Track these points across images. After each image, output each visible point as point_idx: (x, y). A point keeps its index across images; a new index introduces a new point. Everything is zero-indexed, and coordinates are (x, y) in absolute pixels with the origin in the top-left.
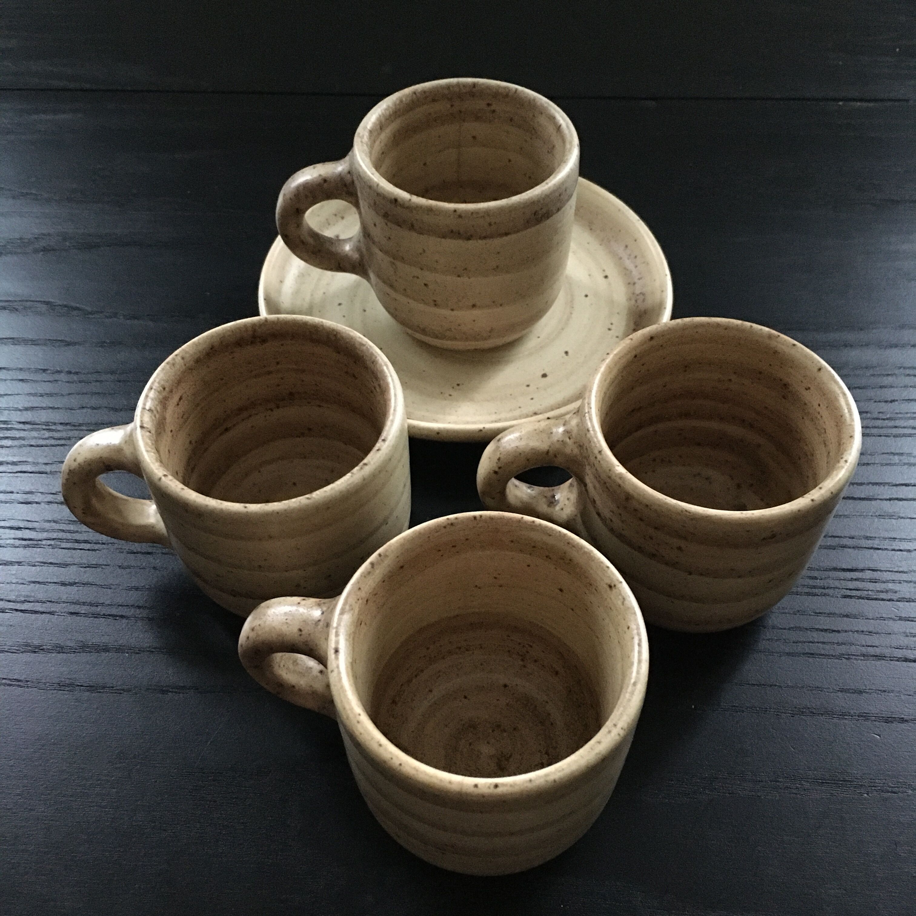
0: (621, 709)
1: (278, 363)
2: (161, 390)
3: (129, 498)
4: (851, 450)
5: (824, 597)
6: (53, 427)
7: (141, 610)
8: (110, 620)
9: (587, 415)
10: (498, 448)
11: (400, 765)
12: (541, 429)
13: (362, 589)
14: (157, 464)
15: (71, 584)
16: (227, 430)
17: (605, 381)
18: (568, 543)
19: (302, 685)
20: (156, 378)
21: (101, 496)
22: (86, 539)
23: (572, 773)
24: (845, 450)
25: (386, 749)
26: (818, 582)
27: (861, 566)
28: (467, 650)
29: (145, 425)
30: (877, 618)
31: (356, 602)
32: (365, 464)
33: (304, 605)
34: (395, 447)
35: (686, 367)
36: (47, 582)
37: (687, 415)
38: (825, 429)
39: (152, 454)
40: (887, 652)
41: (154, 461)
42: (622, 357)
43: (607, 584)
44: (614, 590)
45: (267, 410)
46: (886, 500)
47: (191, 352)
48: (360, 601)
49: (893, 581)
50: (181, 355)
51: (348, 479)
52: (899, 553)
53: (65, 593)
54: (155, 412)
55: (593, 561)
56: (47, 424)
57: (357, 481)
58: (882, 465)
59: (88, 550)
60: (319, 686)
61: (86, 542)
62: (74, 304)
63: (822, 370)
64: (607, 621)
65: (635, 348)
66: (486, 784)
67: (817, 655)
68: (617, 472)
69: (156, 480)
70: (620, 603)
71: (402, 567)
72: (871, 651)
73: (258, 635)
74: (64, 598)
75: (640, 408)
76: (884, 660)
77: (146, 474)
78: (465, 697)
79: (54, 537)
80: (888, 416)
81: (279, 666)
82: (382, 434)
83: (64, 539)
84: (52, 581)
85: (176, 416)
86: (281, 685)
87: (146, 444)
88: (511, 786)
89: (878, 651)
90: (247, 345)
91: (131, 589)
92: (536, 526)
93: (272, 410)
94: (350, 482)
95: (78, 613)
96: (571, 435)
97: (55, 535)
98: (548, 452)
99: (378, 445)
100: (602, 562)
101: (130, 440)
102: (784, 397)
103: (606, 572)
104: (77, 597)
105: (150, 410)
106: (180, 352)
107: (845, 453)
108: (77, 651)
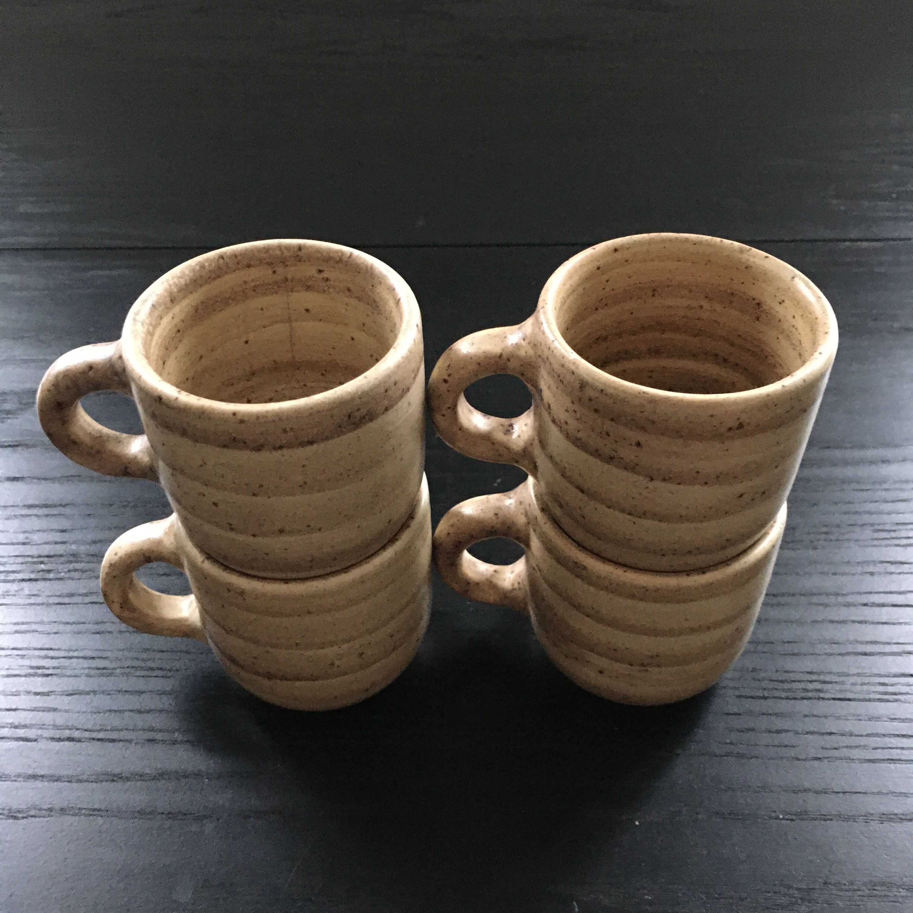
4: (825, 342)
9: (541, 311)
12: (495, 335)
24: (820, 345)
35: (654, 290)
38: (800, 341)
65: (598, 260)
68: (570, 359)
75: (606, 338)
96: (527, 337)
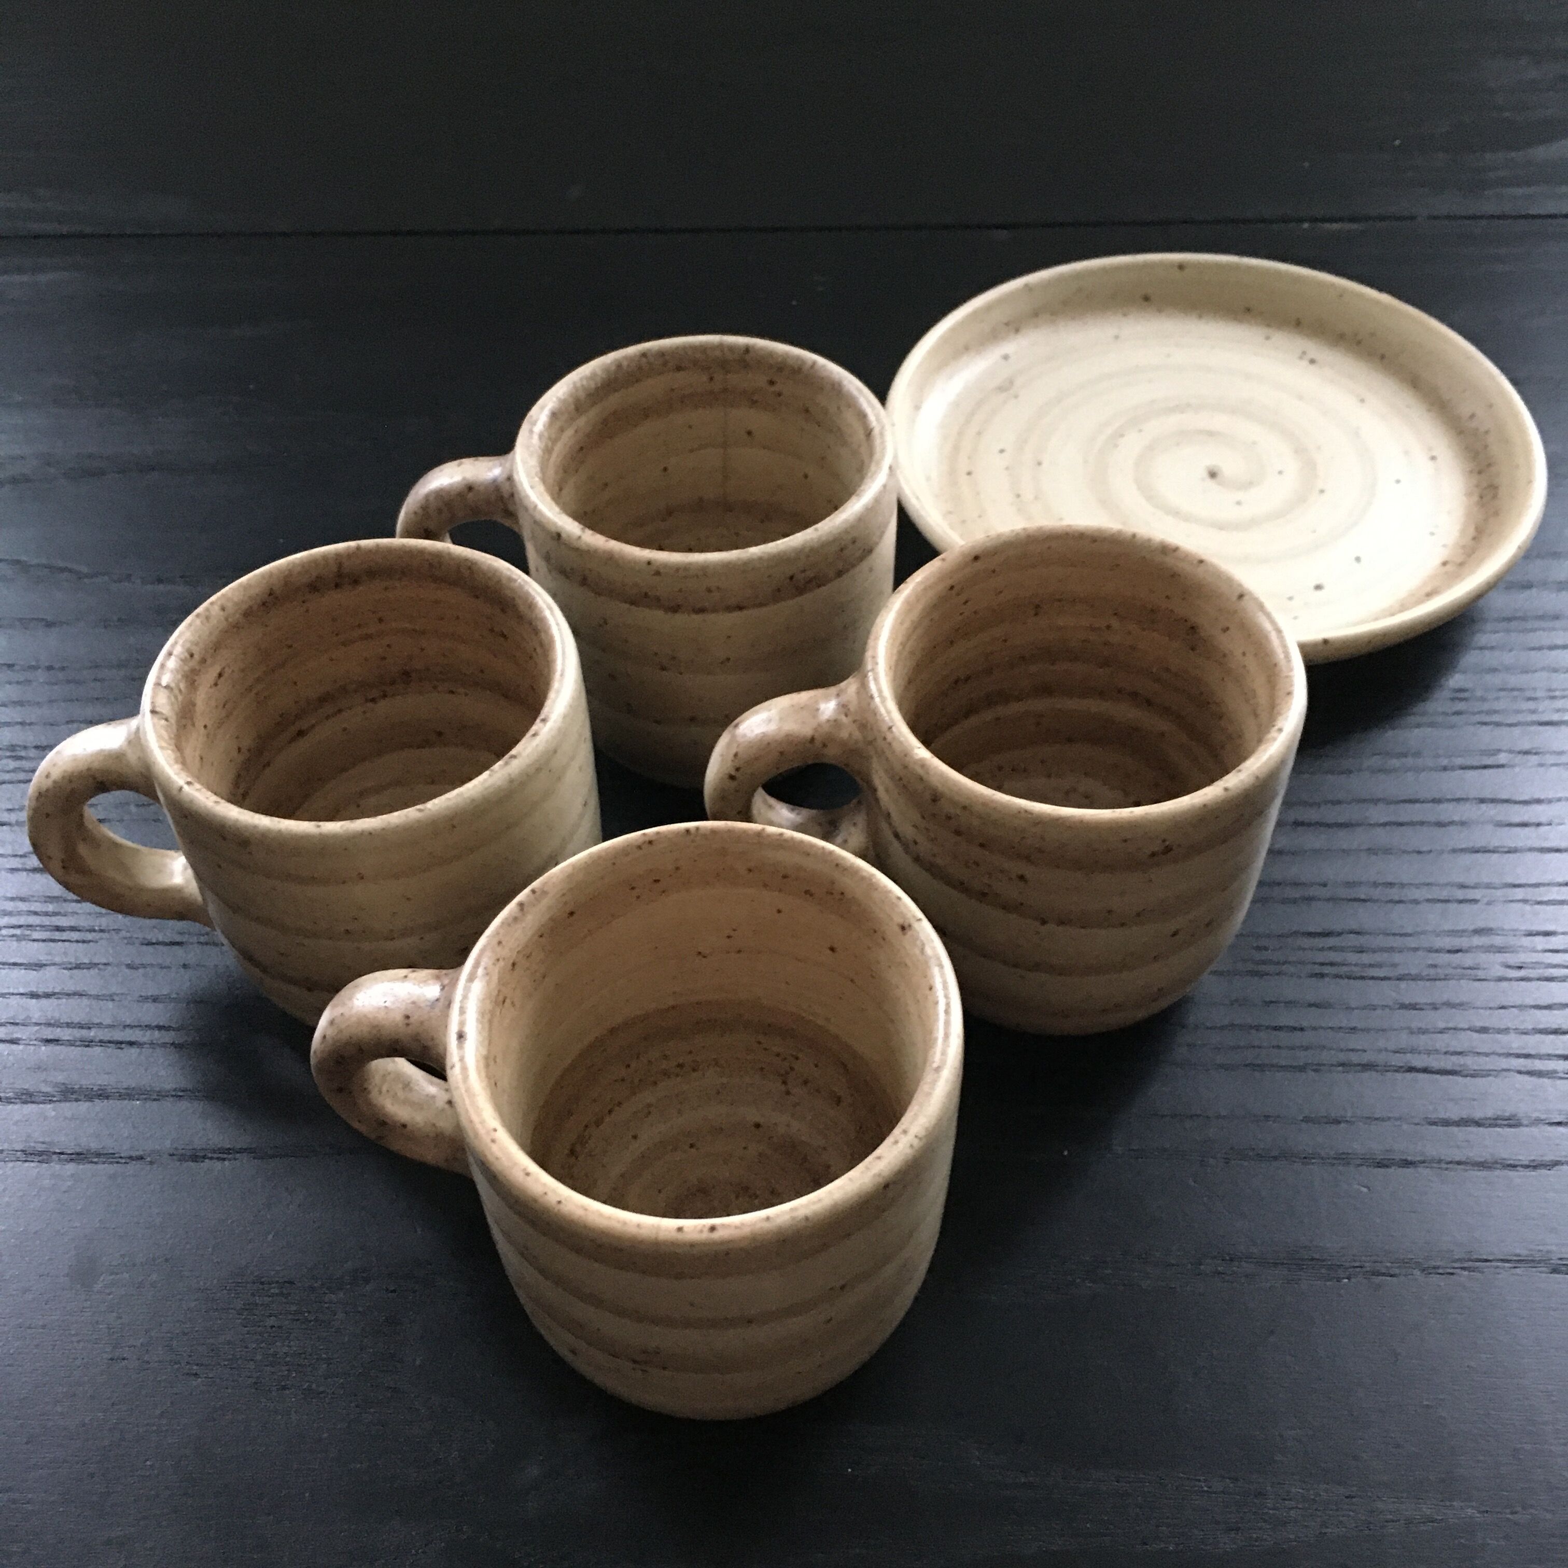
0: (916, 1107)
1: (381, 620)
2: (186, 658)
4: (1289, 713)
5: (1278, 978)
6: (23, 754)
7: (163, 1032)
8: (111, 1050)
9: (870, 674)
10: (734, 737)
11: (559, 1202)
12: (802, 705)
13: (504, 943)
14: (177, 767)
15: (48, 996)
16: (301, 733)
17: (901, 624)
18: (837, 865)
19: (417, 1123)
20: (179, 637)
21: (95, 842)
22: (73, 925)
23: (835, 1205)
24: (1281, 716)
25: (537, 1180)
26: (1269, 956)
27: (1337, 927)
28: (694, 1070)
29: (158, 709)
30: (1364, 1007)
31: (494, 964)
32: (514, 757)
33: (415, 979)
34: (562, 733)
35: (1037, 607)
36: (9, 994)
37: (1045, 690)
38: (1254, 692)
39: (170, 752)
40: (1381, 1058)
41: (172, 762)
42: (930, 587)
43: (897, 925)
44: (909, 933)
45: (367, 700)
46: (1379, 825)
47: (236, 599)
48: (502, 963)
49: (1391, 949)
50: (219, 603)
51: (485, 780)
52: (1399, 905)
53: (37, 1009)
54: (176, 691)
55: (876, 889)
56: (12, 748)
57: (499, 783)
59: (77, 941)
60: (445, 1125)
61: (73, 929)
62: (61, 564)
63: (1246, 598)
64: (902, 987)
65: (951, 574)
66: (695, 1227)
67: (1267, 1066)
68: (917, 757)
69: (175, 792)
70: (918, 952)
71: (572, 914)
72: (1355, 1057)
73: (341, 1031)
74: (36, 1016)
75: (968, 679)
76: (1374, 1070)
77: (160, 784)
78: (692, 1146)
79: (21, 923)
81: (380, 1092)
82: (542, 712)
83: (37, 926)
84: (15, 991)
85: (213, 703)
86: (383, 1123)
87: (160, 737)
88: (736, 1227)
89: (1365, 1058)
90: (329, 589)
91: (145, 999)
92: (786, 841)
93: (373, 700)
94: (487, 785)
95: (57, 1041)
96: (849, 709)
97: (22, 920)
98: (812, 740)
99: (534, 728)
100: (890, 892)
101: (136, 740)
102: (1193, 649)
103: (897, 906)
104: (57, 1016)
105: (167, 687)
106: (218, 599)
107: (1280, 718)
108: (55, 1099)
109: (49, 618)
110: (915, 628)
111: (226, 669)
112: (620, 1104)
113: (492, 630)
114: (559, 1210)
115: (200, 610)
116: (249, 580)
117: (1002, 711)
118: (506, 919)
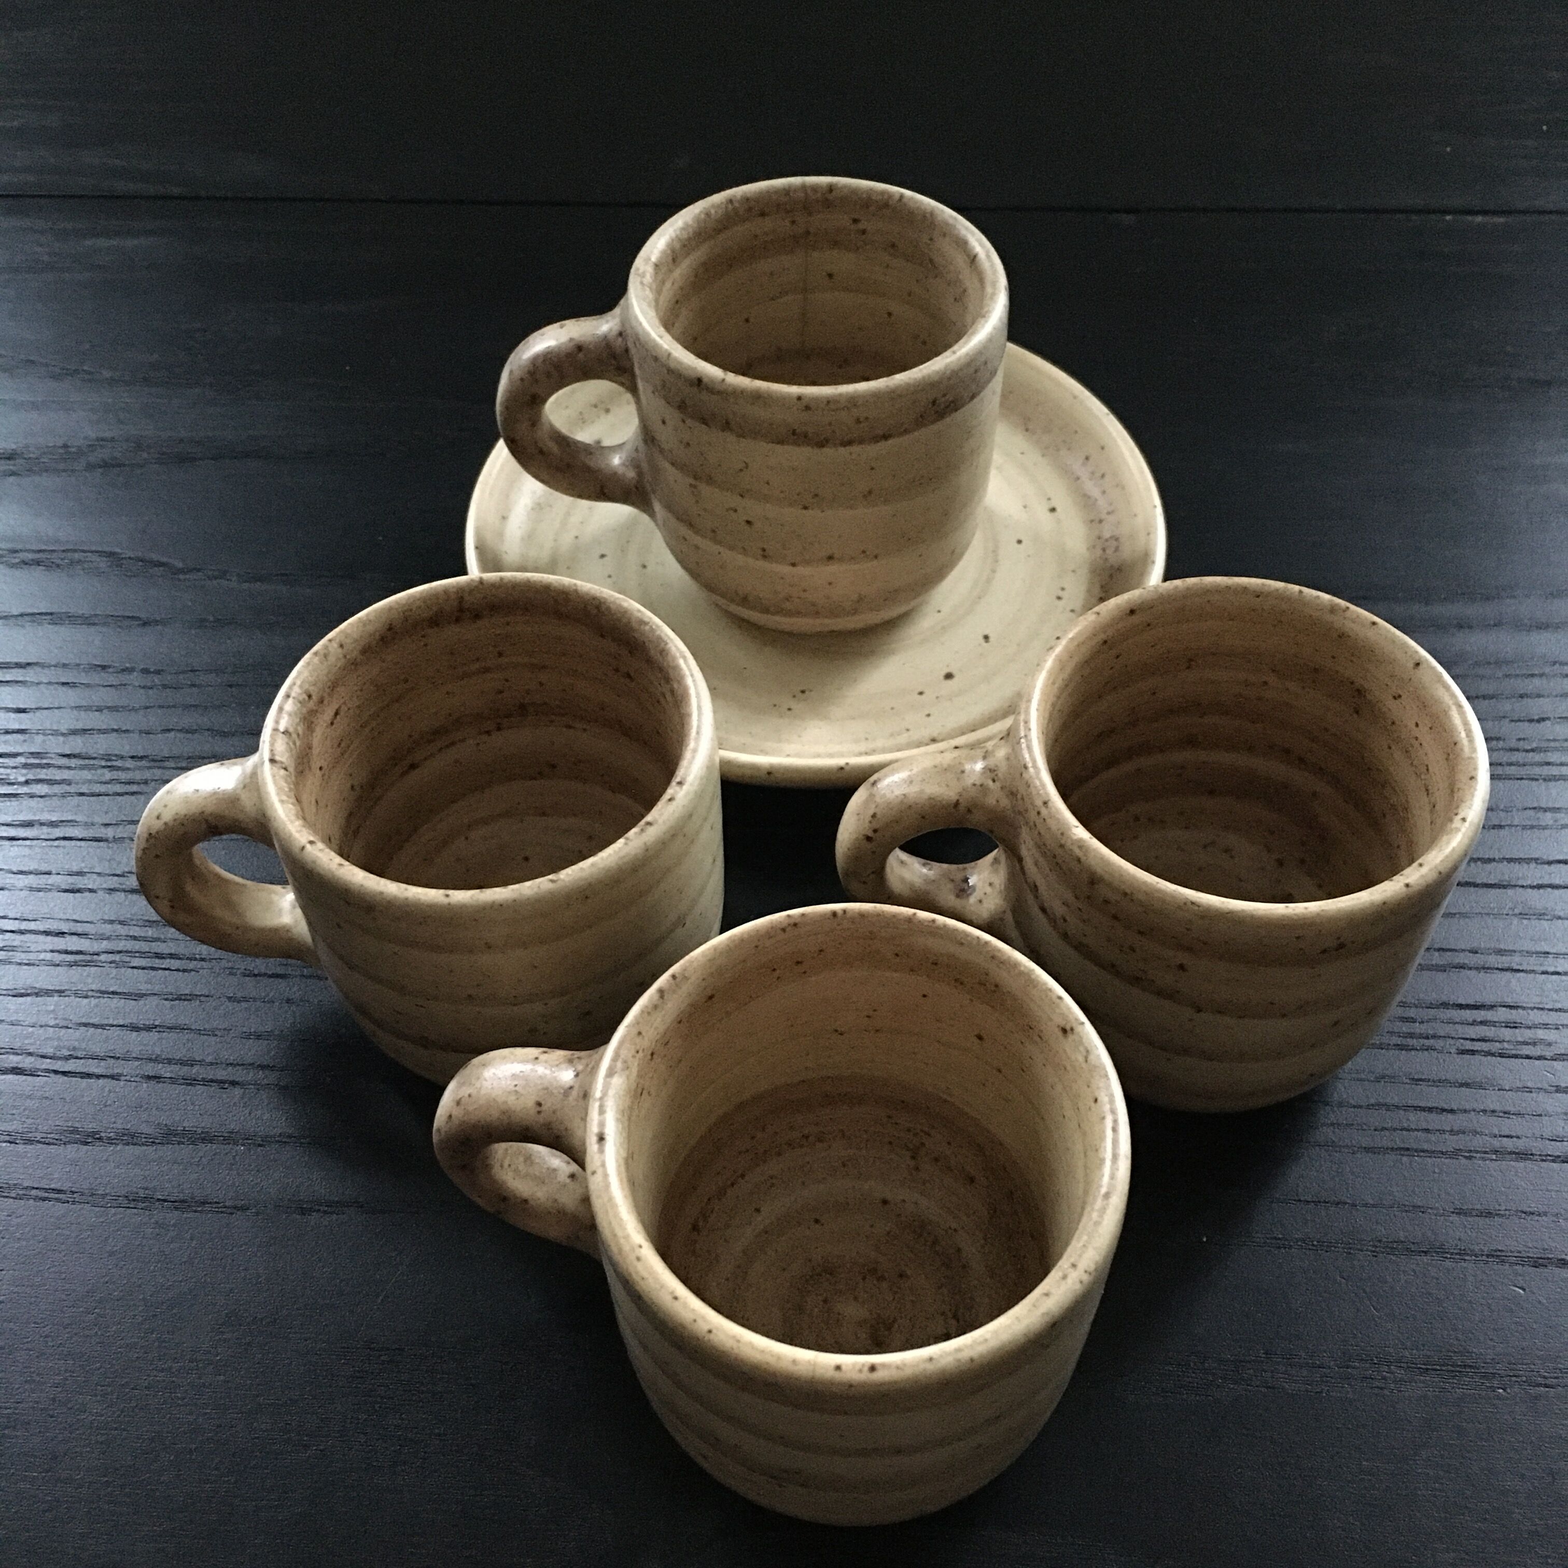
0: (1085, 1238)
1: (500, 654)
2: (304, 699)
3: (249, 883)
4: (1471, 800)
5: (1426, 1053)
6: (118, 763)
7: (267, 1072)
8: (214, 1088)
9: (1023, 740)
10: (872, 796)
11: (710, 1331)
12: (945, 766)
13: (644, 1034)
14: (298, 823)
15: (148, 1029)
16: (413, 766)
17: (1054, 683)
18: (993, 957)
19: (539, 1199)
20: (296, 677)
21: (200, 877)
22: (173, 951)
23: (1001, 1347)
24: (1462, 801)
25: (685, 1305)
26: (1418, 1028)
27: (1489, 999)
28: (820, 1140)
29: (277, 758)
30: (1518, 1089)
31: (633, 1056)
32: (649, 824)
33: (546, 1062)
34: (699, 795)
35: (1191, 660)
36: (107, 1025)
37: (1191, 742)
38: (1427, 766)
39: (291, 806)
40: (1537, 1146)
41: (293, 818)
42: (1083, 643)
43: (1058, 1026)
44: (1071, 1037)
45: (480, 733)
46: (1532, 887)
47: (355, 636)
48: (641, 1054)
49: (1546, 1026)
50: (338, 640)
51: (620, 849)
52: (1554, 977)
53: (136, 1042)
54: (294, 736)
55: (1035, 987)
56: (108, 757)
57: (634, 852)
58: (1524, 827)
59: (178, 970)
60: (568, 1200)
61: (172, 956)
62: (155, 557)
63: (1421, 667)
64: (1059, 1088)
65: (1104, 628)
66: (854, 1365)
67: (1416, 1151)
68: (1075, 838)
69: (296, 851)
70: (1081, 1059)
71: (711, 997)
72: (1509, 1144)
73: (467, 1113)
74: (136, 1051)
75: (1112, 731)
76: (1530, 1160)
77: (280, 841)
78: (817, 1221)
79: (119, 949)
80: (1534, 745)
81: (502, 1166)
82: (677, 773)
83: (136, 952)
84: (116, 1023)
85: (329, 742)
86: (504, 1198)
87: (280, 790)
88: (898, 1368)
89: (1520, 1145)
90: (449, 623)
91: (247, 1036)
92: (938, 928)
93: (488, 733)
94: (622, 854)
95: (159, 1078)
96: (997, 775)
97: (122, 945)
98: (957, 804)
99: (670, 792)
100: (1050, 990)
101: (252, 782)
102: (1358, 712)
103: (1058, 1006)
104: (158, 1051)
105: (286, 732)
106: (338, 634)
107: (1462, 806)
108: (157, 1141)
109: (143, 615)
110: (1067, 686)
111: (343, 707)
112: (743, 1176)
113: (617, 670)
114: (709, 1341)
115: (317, 647)
116: (367, 615)
117: (1145, 762)
118: (646, 1007)
